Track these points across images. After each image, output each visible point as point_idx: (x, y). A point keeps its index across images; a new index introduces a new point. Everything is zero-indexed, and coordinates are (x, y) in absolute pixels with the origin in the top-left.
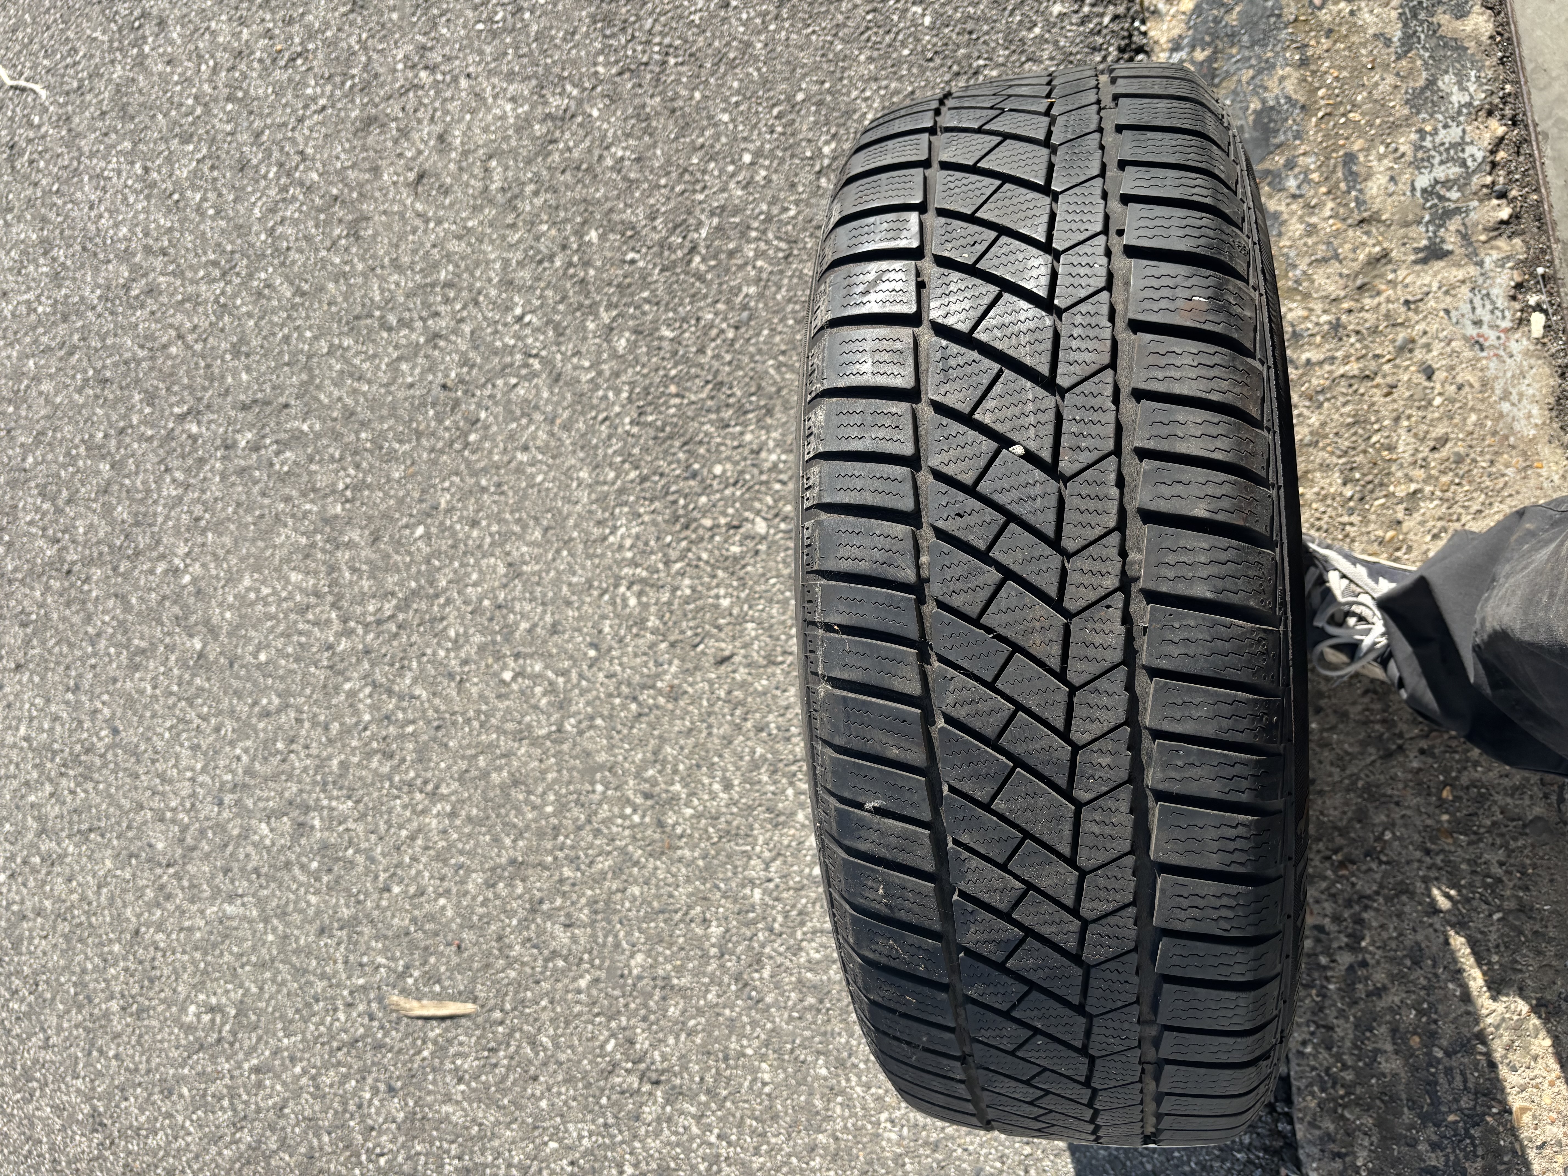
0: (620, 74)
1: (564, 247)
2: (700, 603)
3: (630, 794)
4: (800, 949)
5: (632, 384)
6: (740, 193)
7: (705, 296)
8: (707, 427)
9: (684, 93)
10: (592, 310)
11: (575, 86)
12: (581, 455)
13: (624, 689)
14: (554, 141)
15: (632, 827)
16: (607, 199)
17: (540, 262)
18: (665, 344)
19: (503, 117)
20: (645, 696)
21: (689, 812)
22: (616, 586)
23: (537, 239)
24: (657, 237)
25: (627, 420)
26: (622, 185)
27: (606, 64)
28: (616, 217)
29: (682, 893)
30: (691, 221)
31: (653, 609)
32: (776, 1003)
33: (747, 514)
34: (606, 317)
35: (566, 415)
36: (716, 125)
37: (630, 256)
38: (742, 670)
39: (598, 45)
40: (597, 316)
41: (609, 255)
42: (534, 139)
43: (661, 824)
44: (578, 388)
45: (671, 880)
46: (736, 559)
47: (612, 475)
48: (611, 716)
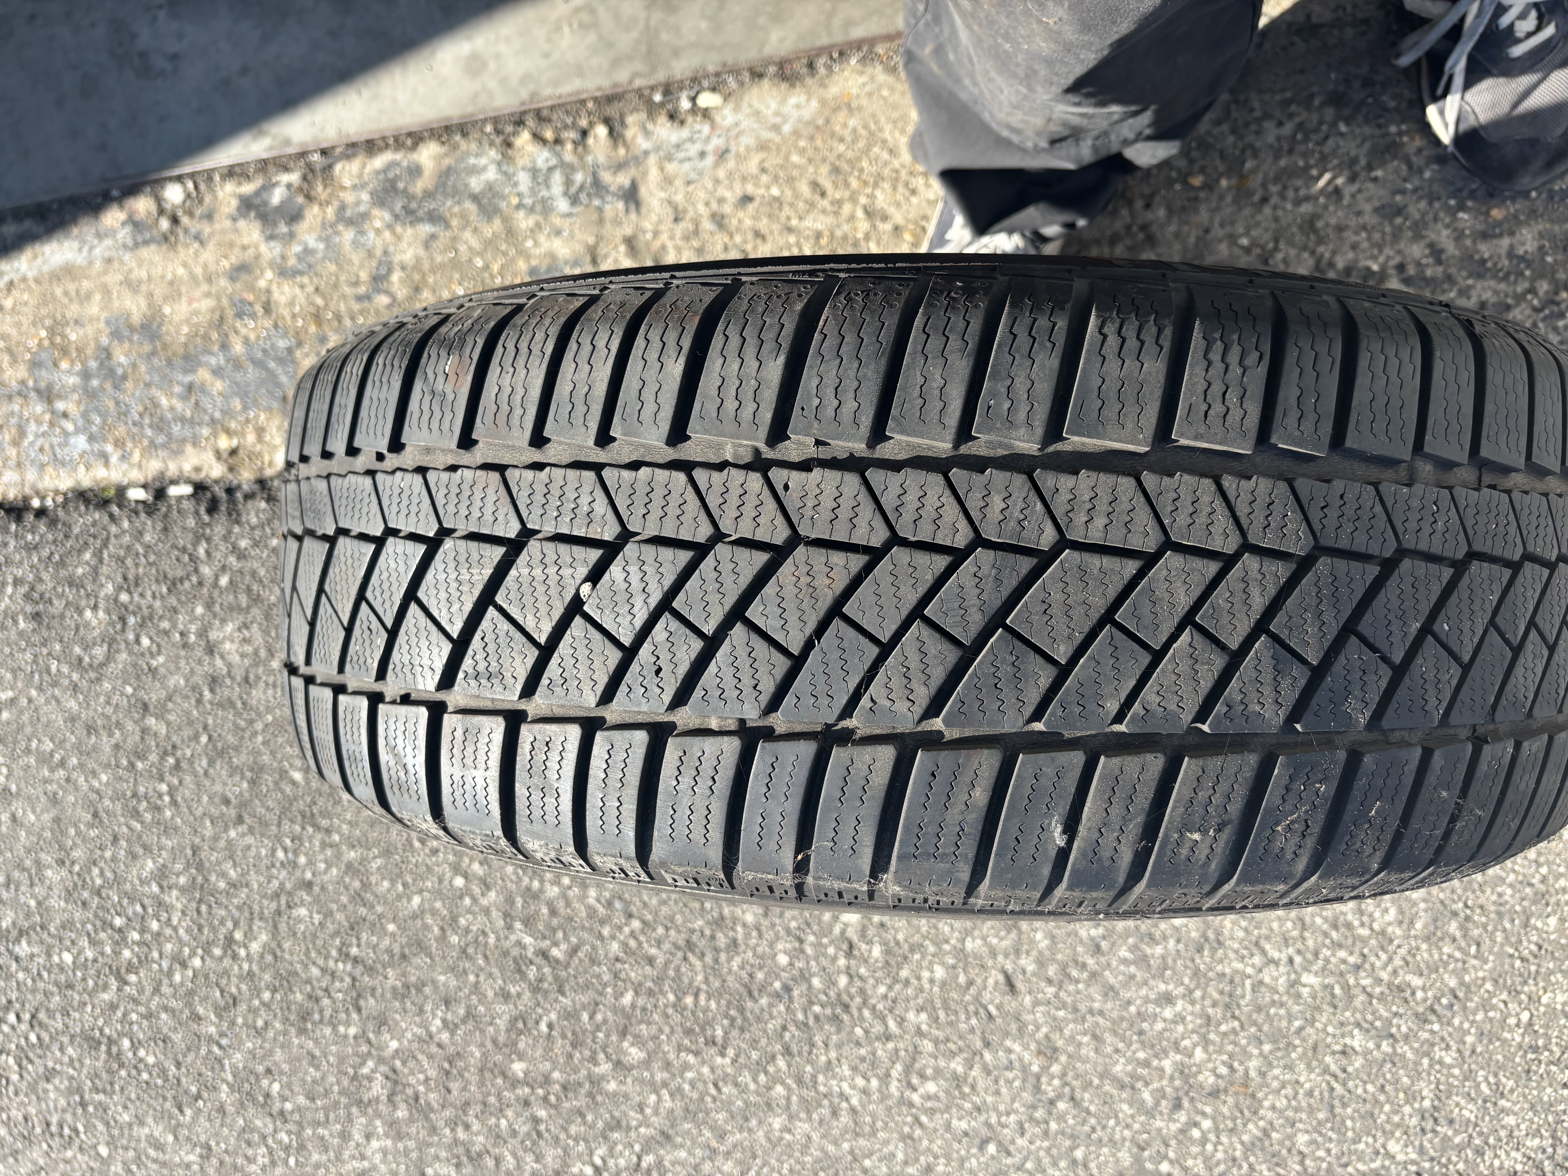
0: (359, 1010)
1: (527, 1103)
2: (938, 1004)
3: (1174, 1127)
4: (1383, 932)
5: (680, 1048)
6: (492, 895)
7: (594, 948)
8: (735, 964)
9: (386, 942)
10: (596, 1081)
11: (363, 1064)
12: (754, 1122)
13: (1039, 1114)
14: (417, 1098)
15: (1218, 1131)
16: (482, 1045)
17: (539, 1134)
18: (640, 1002)
19: (385, 1152)
20: (1049, 1089)
21: (1199, 1054)
22: (911, 1105)
23: (514, 1133)
24: (527, 995)
25: (719, 1060)
26: (470, 1026)
27: (348, 1024)
28: (502, 1039)
29: (1308, 1079)
30: (515, 952)
31: (942, 1063)
32: (1458, 974)
33: (837, 930)
34: (604, 1068)
35: (707, 1133)
36: (423, 912)
37: (543, 1027)
38: (1022, 962)
39: (328, 1031)
40: (603, 1078)
41: (539, 1052)
42: (411, 1120)
43: (1215, 1093)
44: (679, 1112)
45: (1289, 1091)
46: (888, 952)
47: (779, 1089)
48: (1073, 1137)
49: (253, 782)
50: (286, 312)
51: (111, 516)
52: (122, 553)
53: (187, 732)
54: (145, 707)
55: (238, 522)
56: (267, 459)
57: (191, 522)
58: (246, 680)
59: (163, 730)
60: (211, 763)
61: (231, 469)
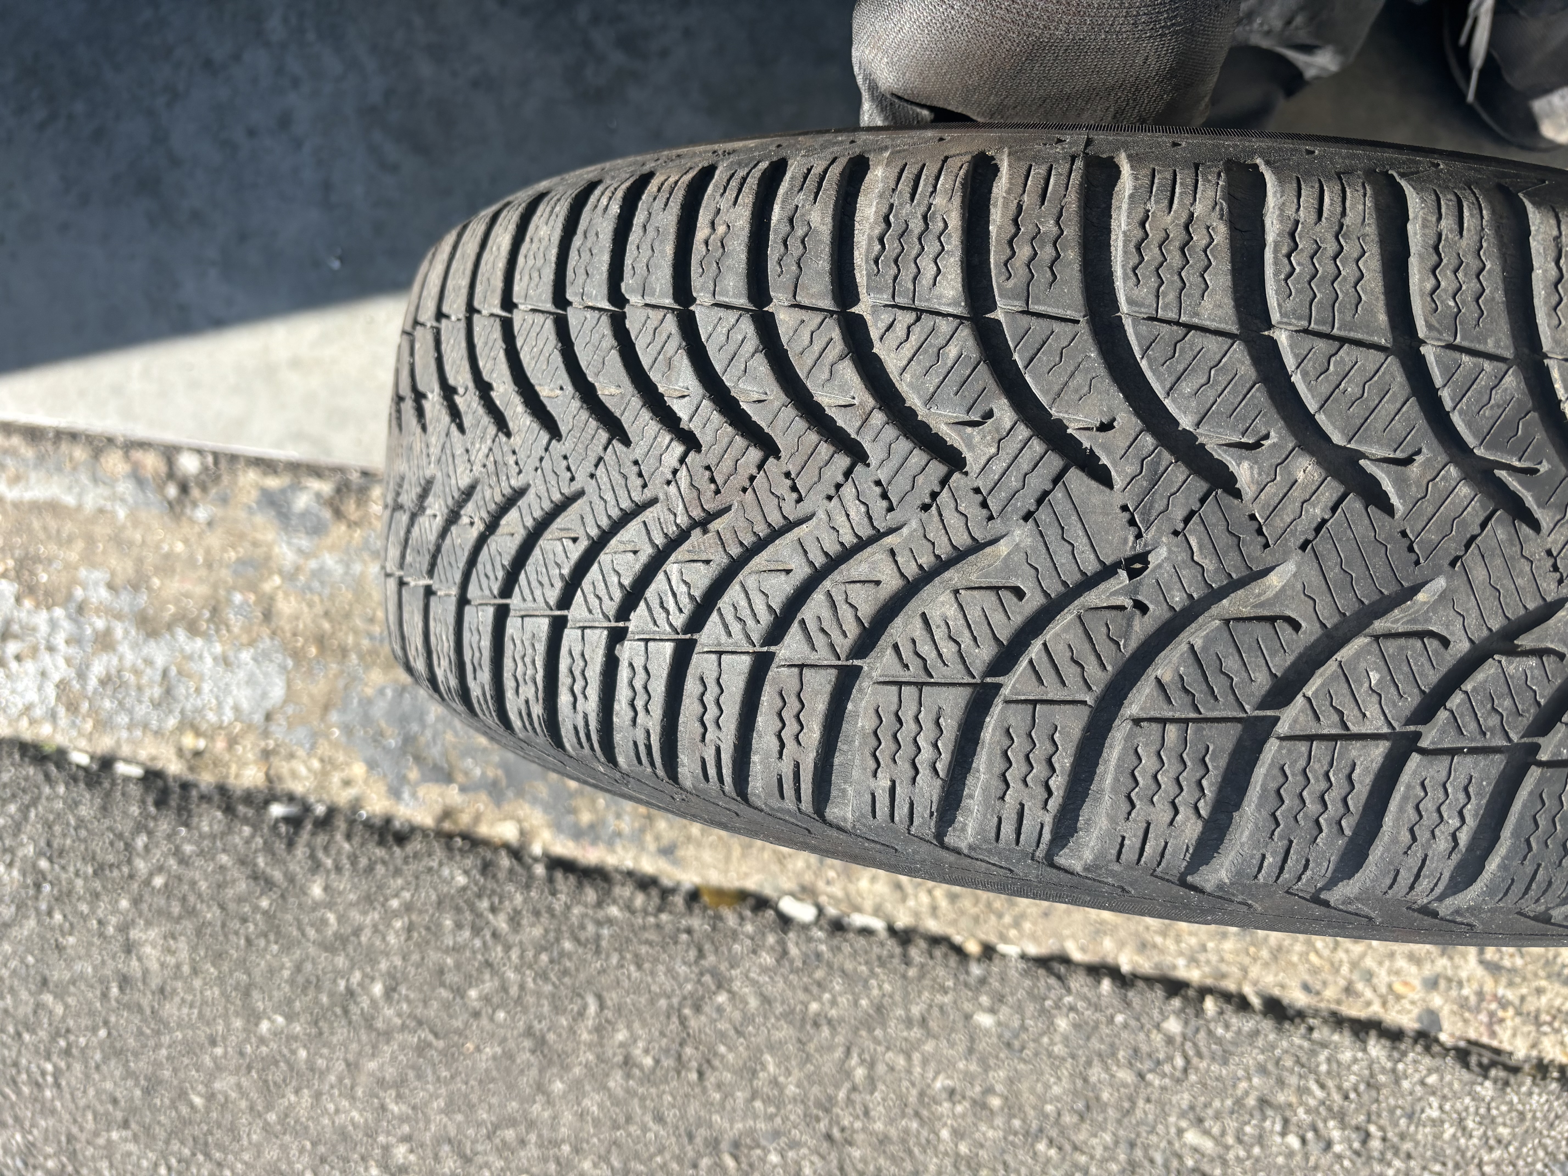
49: (147, 1092)
50: (287, 627)
51: (47, 777)
52: (51, 817)
53: (85, 1022)
54: (45, 982)
55: (187, 825)
56: (234, 769)
57: (135, 810)
58: (162, 990)
59: (59, 1010)
60: (106, 1059)
61: (191, 769)
